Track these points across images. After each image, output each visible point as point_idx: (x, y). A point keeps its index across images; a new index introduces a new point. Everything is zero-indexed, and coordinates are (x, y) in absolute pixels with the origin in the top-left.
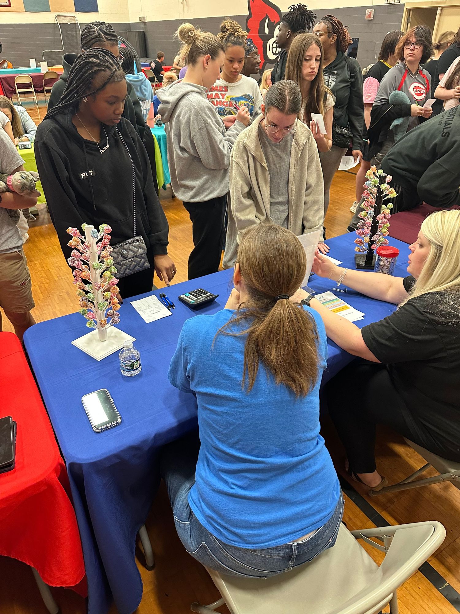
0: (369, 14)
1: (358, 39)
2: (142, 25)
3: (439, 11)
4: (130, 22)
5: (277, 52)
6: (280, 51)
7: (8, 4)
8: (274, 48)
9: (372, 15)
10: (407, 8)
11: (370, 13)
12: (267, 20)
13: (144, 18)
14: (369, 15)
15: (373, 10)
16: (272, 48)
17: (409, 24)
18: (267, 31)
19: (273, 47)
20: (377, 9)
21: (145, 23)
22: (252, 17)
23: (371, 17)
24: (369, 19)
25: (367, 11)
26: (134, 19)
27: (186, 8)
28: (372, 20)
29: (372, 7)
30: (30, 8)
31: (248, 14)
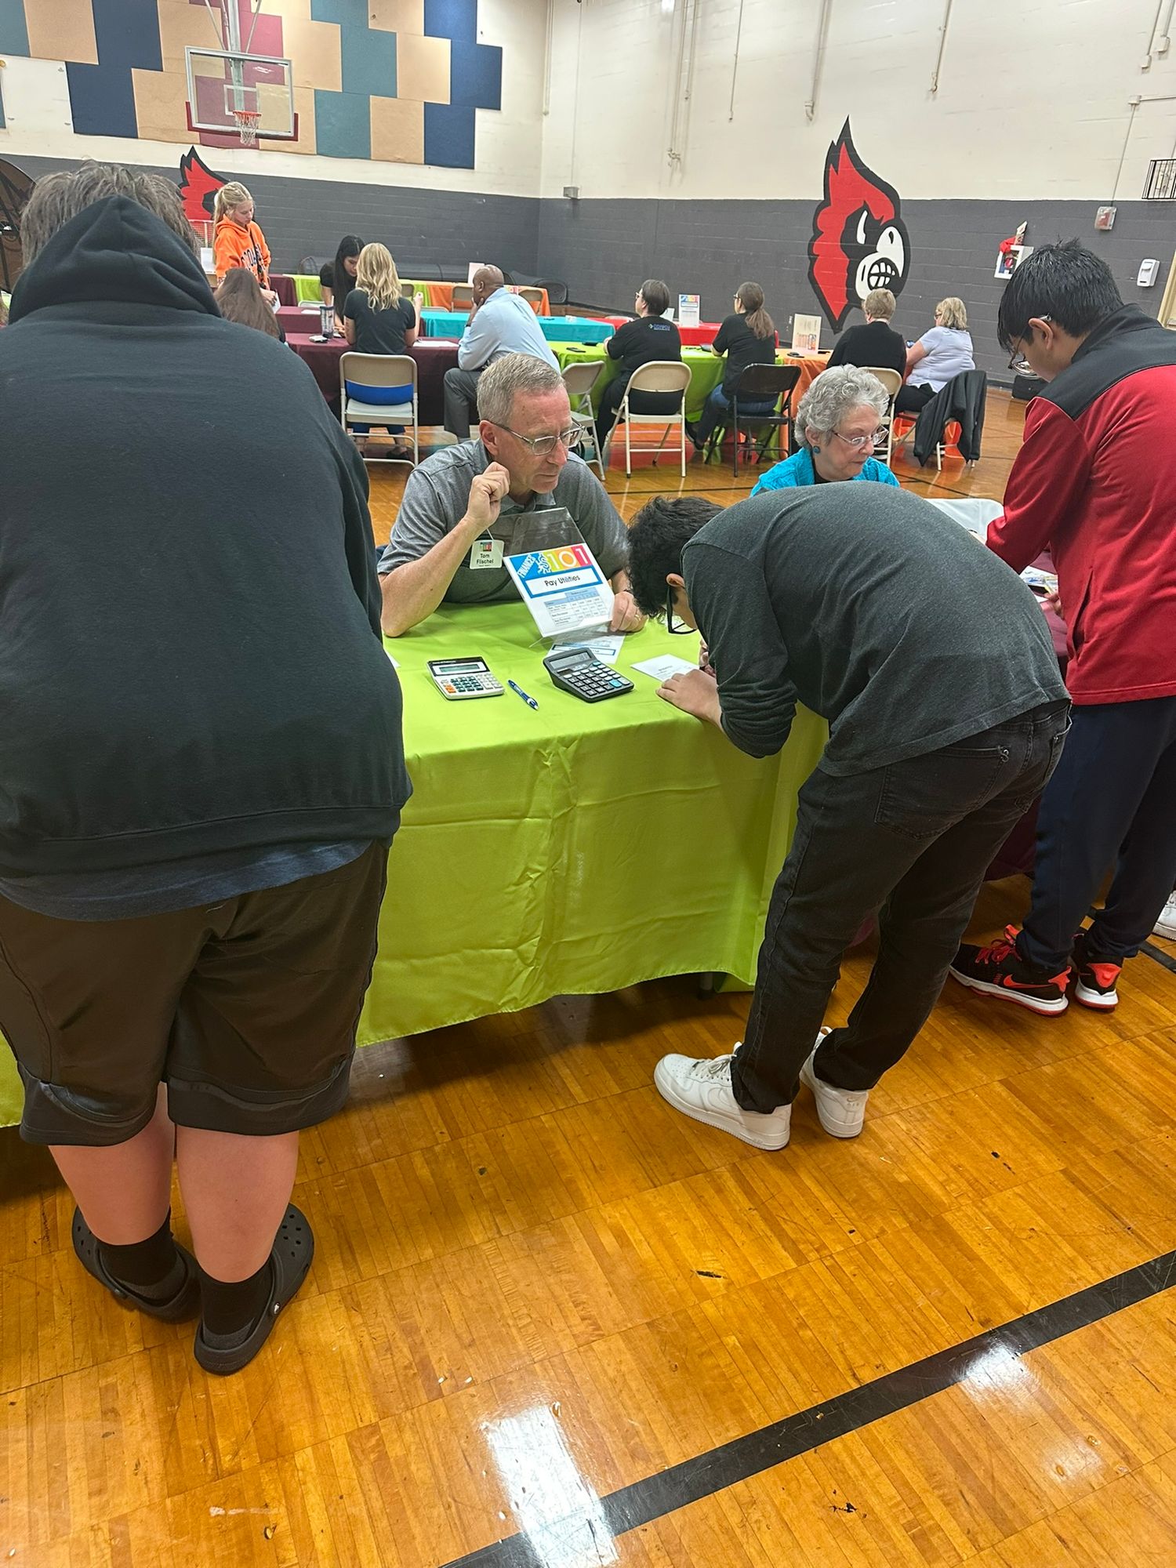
0: (1103, 217)
2: (568, 206)
4: (541, 197)
5: (881, 284)
6: (887, 282)
7: (291, 134)
8: (875, 275)
9: (1111, 221)
11: (1107, 215)
12: (865, 214)
13: (576, 190)
14: (1103, 220)
15: (1115, 211)
16: (870, 275)
18: (861, 238)
19: (872, 272)
20: (1122, 208)
21: (575, 201)
22: (830, 205)
23: (1109, 224)
24: (1107, 228)
25: (1099, 211)
26: (549, 190)
27: (677, 176)
28: (1110, 230)
29: (1112, 204)
30: (327, 148)
31: (822, 198)
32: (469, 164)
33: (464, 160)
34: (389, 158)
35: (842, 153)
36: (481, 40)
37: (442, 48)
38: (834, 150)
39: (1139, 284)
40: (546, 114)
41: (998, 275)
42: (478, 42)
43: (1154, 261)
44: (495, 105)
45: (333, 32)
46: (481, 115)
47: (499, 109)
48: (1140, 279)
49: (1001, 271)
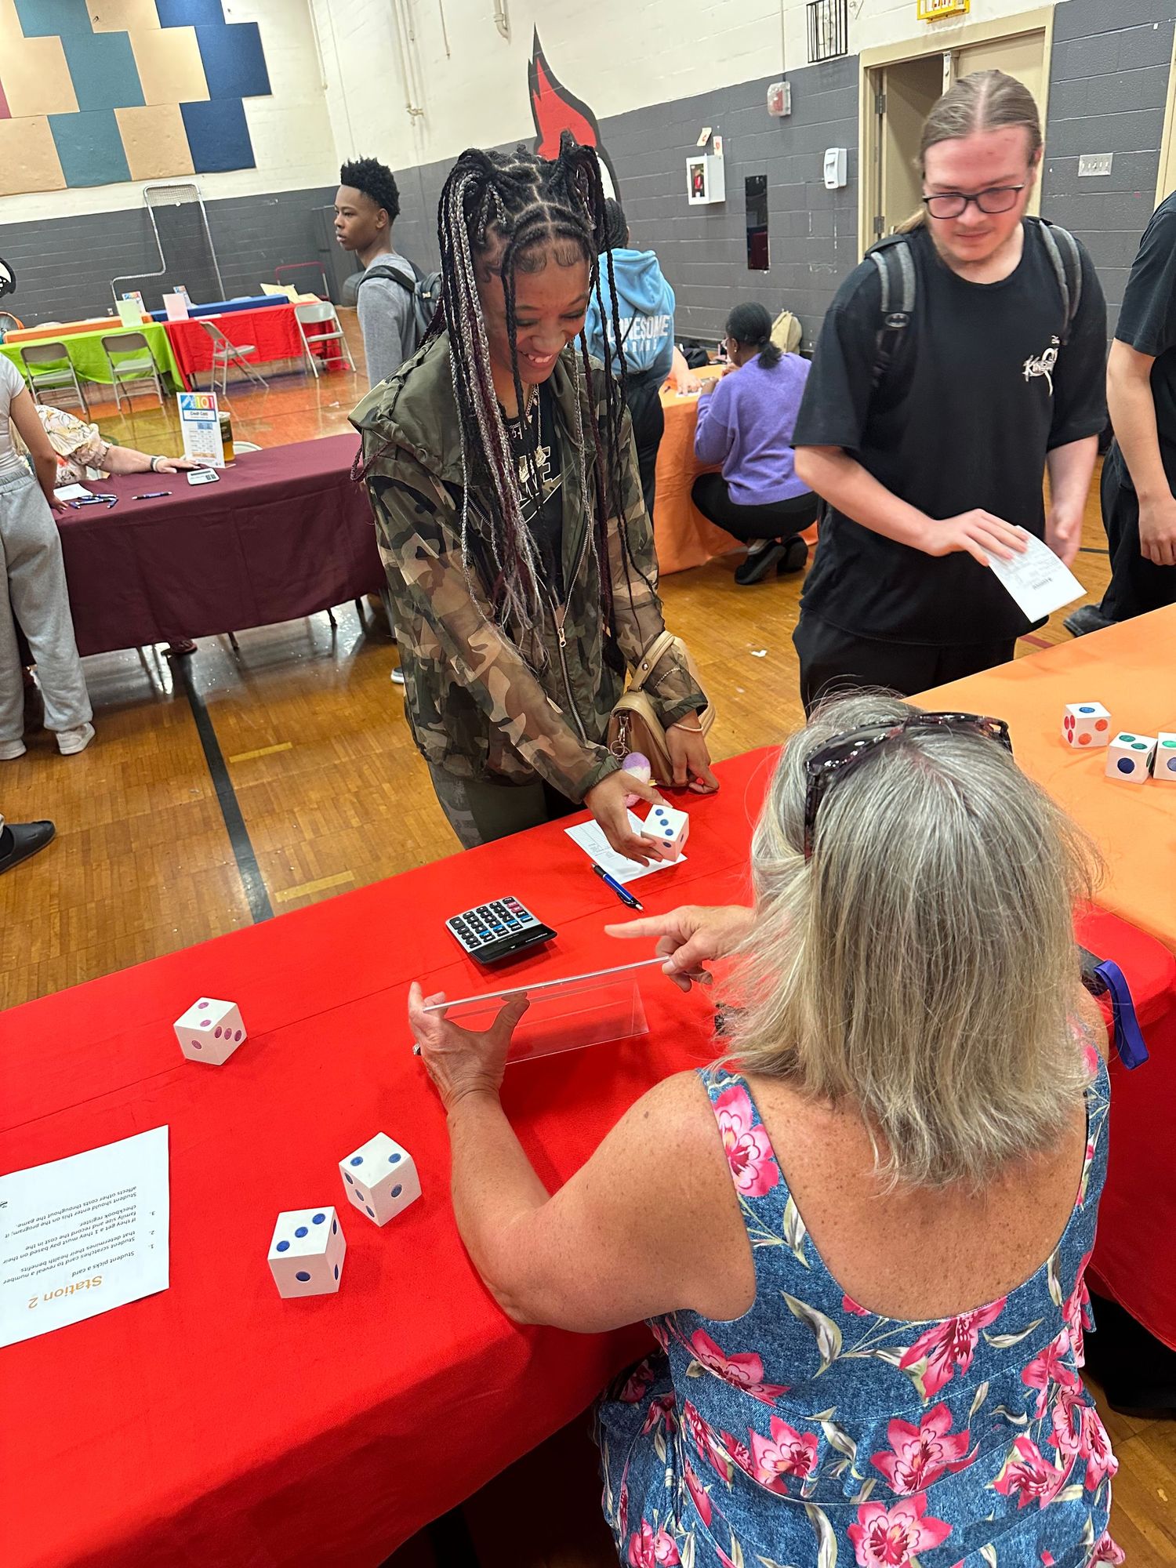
0: (776, 99)
1: (765, 178)
3: (947, 65)
9: (787, 102)
10: (866, 68)
11: (779, 95)
14: (775, 102)
15: (788, 87)
17: (885, 116)
20: (794, 81)
22: (543, 139)
23: (784, 107)
24: (783, 113)
25: (770, 90)
28: (787, 116)
29: (784, 77)
30: (79, 176)
31: (535, 135)
32: (249, 163)
33: (243, 159)
34: (153, 175)
35: (539, 72)
36: (230, 19)
37: (185, 39)
38: (532, 69)
39: (829, 187)
40: (326, 87)
41: (692, 201)
42: (227, 22)
43: (836, 150)
44: (264, 89)
45: (53, 45)
46: (252, 107)
47: (268, 92)
48: (827, 179)
49: (694, 196)
